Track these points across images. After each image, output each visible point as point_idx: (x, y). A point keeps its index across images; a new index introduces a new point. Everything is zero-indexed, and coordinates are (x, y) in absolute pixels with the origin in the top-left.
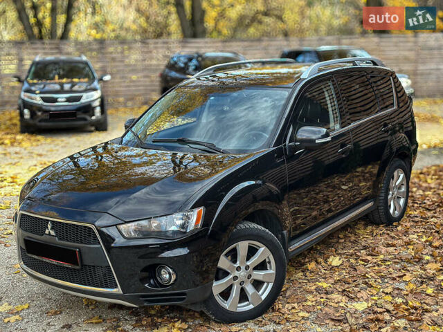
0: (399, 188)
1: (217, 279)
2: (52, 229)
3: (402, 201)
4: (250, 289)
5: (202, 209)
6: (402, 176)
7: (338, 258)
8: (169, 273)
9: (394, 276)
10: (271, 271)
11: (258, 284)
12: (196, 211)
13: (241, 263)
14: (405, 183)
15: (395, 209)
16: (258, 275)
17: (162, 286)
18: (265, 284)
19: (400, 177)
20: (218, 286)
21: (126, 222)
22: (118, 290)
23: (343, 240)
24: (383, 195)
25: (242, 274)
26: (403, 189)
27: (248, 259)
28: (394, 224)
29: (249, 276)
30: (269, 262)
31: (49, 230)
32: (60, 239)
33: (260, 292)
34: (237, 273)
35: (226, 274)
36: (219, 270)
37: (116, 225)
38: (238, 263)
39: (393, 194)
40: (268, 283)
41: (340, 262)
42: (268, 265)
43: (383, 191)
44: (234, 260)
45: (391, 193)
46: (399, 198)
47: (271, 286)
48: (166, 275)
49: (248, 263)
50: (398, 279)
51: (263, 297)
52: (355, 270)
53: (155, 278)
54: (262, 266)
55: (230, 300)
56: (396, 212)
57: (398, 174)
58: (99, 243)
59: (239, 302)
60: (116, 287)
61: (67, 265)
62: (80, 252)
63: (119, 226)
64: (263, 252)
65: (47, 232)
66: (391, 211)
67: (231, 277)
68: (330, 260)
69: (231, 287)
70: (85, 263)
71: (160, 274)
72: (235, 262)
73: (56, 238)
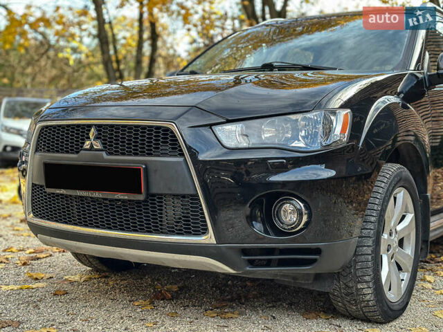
2: (97, 138)
17: (279, 232)
21: (229, 121)
31: (92, 142)
32: (110, 154)
37: (211, 126)
58: (182, 155)
61: (120, 196)
62: (146, 170)
65: (87, 144)
70: (154, 190)
73: (104, 154)
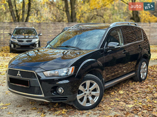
0: (144, 69)
1: (79, 94)
2: (20, 73)
3: (145, 74)
4: (90, 98)
5: (74, 67)
6: (145, 65)
7: (122, 91)
8: (62, 90)
9: (142, 97)
10: (98, 92)
11: (93, 97)
12: (72, 67)
13: (87, 89)
14: (146, 67)
15: (143, 76)
16: (94, 93)
17: (58, 94)
18: (96, 97)
19: (144, 65)
20: (79, 97)
21: (46, 71)
22: (43, 96)
23: (124, 86)
24: (138, 70)
25: (88, 92)
26: (146, 69)
27: (90, 87)
28: (143, 81)
29: (90, 94)
30: (98, 89)
31: (19, 74)
32: (22, 77)
33: (94, 100)
34: (86, 92)
35: (82, 92)
36: (79, 90)
37: (43, 72)
38: (86, 88)
39: (142, 71)
40: (97, 96)
41: (123, 92)
42: (97, 90)
43: (139, 69)
44: (85, 87)
45: (141, 70)
46: (144, 72)
47: (98, 97)
48: (60, 90)
49: (90, 89)
50: (144, 98)
51: (95, 101)
52: (128, 95)
53: (56, 91)
54: (95, 90)
55: (83, 102)
56: (143, 77)
57: (144, 64)
58: (36, 78)
59: (87, 103)
60: (42, 94)
61: (25, 86)
62: (29, 81)
63: (44, 72)
64: (95, 85)
65: (18, 75)
66: (141, 77)
67: (83, 93)
68: (119, 92)
69: (83, 97)
70: (31, 86)
71: (58, 90)
72: (85, 88)
73: (21, 77)
